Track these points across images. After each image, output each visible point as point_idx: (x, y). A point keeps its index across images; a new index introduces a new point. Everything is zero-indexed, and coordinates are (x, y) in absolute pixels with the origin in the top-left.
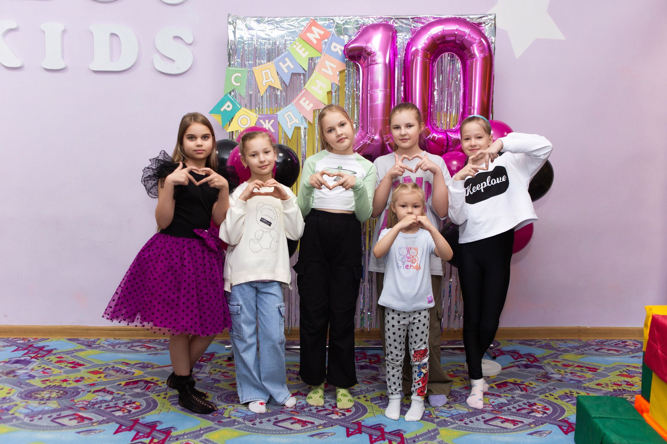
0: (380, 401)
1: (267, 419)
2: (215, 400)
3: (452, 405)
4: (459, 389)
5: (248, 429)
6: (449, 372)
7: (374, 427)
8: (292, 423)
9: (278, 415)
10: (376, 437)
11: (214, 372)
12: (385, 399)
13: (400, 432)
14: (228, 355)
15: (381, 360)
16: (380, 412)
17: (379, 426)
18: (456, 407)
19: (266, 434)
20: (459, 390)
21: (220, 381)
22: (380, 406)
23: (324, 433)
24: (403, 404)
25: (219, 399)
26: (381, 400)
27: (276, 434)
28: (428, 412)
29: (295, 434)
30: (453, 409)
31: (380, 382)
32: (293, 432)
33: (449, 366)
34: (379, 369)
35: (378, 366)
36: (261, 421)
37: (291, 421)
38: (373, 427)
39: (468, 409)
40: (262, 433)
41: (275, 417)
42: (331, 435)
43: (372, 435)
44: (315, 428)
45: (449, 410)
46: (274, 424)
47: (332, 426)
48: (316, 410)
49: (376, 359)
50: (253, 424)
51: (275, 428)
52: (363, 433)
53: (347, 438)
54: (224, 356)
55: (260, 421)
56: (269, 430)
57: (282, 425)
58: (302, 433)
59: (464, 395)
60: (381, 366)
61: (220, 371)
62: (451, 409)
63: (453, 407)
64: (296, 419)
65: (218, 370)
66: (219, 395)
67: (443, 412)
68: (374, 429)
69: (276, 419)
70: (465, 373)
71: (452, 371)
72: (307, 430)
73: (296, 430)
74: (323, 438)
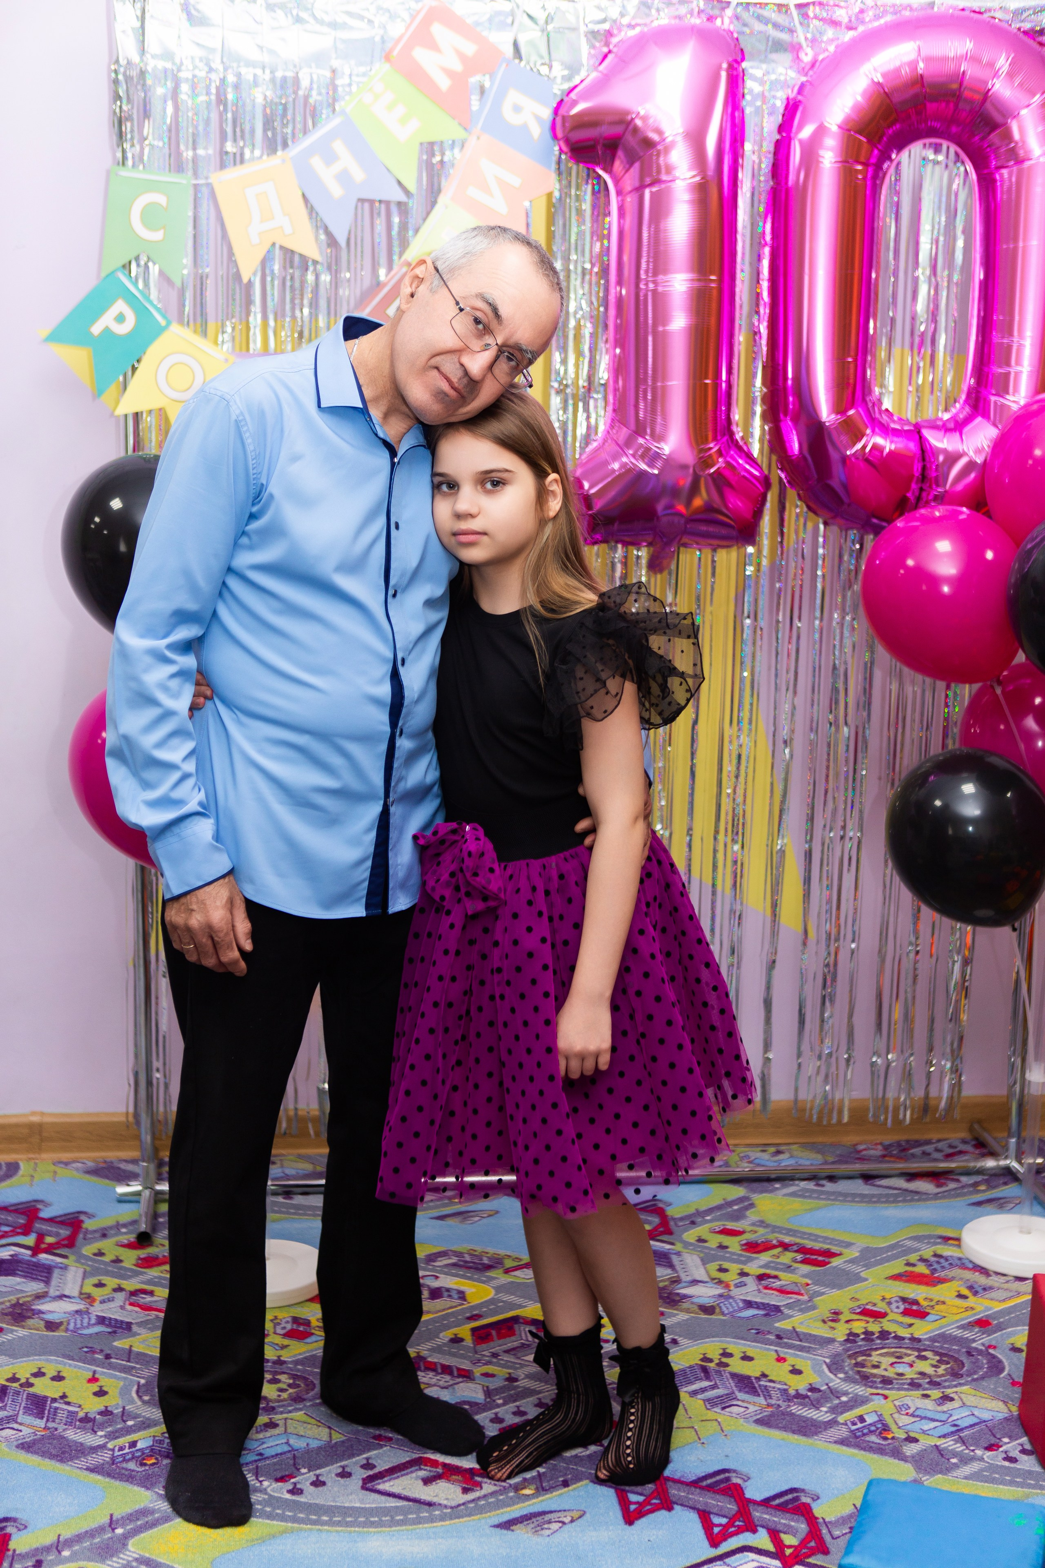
0: (705, 1384)
1: (336, 1468)
2: (132, 1402)
3: (948, 1391)
4: (959, 1327)
5: (278, 1511)
6: (914, 1265)
7: (709, 1481)
8: (427, 1481)
9: (369, 1450)
10: (724, 1521)
11: (97, 1293)
12: (719, 1373)
13: (797, 1499)
14: (134, 1222)
15: (672, 1223)
16: (716, 1423)
17: (722, 1476)
18: (962, 1396)
19: (348, 1525)
20: (958, 1333)
21: (128, 1326)
22: (711, 1403)
23: (544, 1513)
24: (785, 1391)
25: (146, 1398)
26: (708, 1377)
27: (380, 1524)
28: (876, 1418)
29: (448, 1523)
30: (956, 1404)
31: (688, 1311)
32: (437, 1513)
33: (909, 1243)
34: (675, 1259)
35: (668, 1247)
36: (317, 1476)
37: (422, 1473)
38: (704, 1483)
39: (1004, 1402)
40: (330, 1523)
41: (361, 1459)
42: (572, 1521)
43: (709, 1513)
44: (511, 1494)
45: (944, 1408)
46: (364, 1488)
47: (566, 1484)
48: (498, 1426)
49: (656, 1220)
50: (291, 1492)
51: (373, 1501)
52: (675, 1506)
53: (627, 1527)
54: (118, 1226)
55: (312, 1476)
56: (352, 1508)
57: (396, 1490)
58: (470, 1515)
59: (980, 1352)
60: (678, 1247)
61: (119, 1289)
62: (948, 1406)
63: (952, 1399)
64: (435, 1463)
65: (112, 1282)
66: (143, 1381)
67: (925, 1418)
68: (709, 1488)
69: (368, 1466)
70: (970, 1269)
71: (922, 1260)
72: (483, 1502)
73: (446, 1507)
74: (548, 1532)
